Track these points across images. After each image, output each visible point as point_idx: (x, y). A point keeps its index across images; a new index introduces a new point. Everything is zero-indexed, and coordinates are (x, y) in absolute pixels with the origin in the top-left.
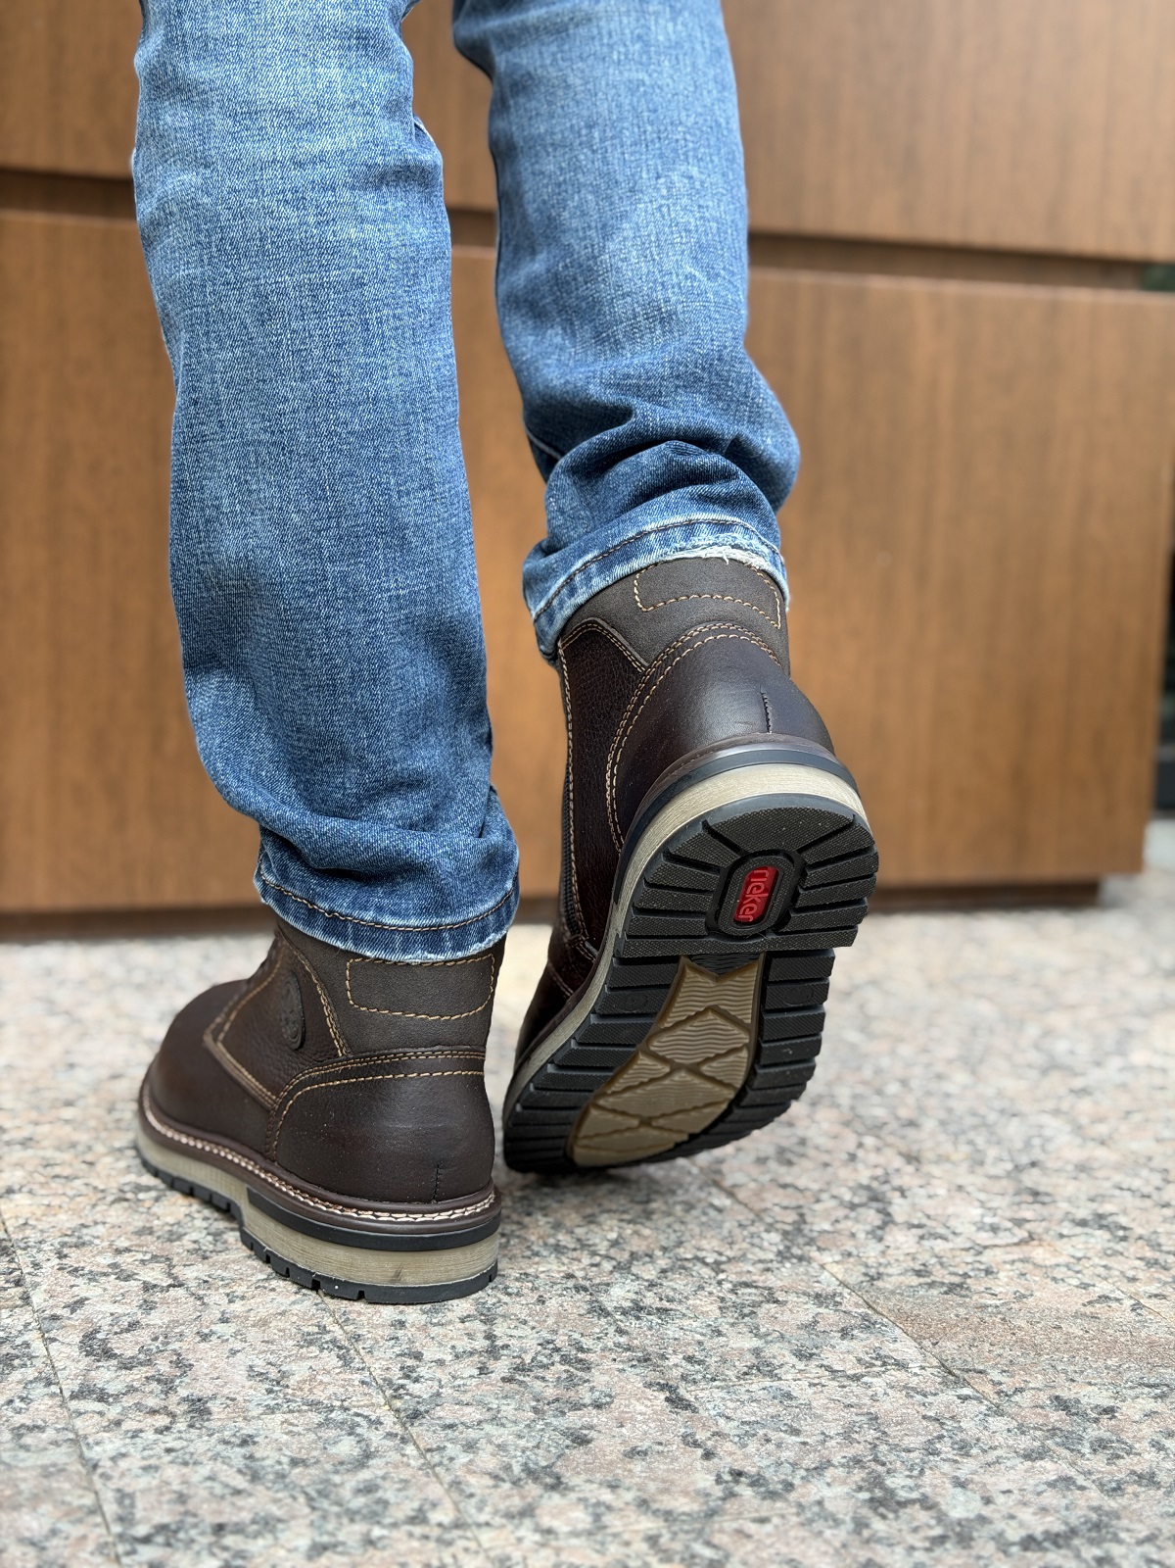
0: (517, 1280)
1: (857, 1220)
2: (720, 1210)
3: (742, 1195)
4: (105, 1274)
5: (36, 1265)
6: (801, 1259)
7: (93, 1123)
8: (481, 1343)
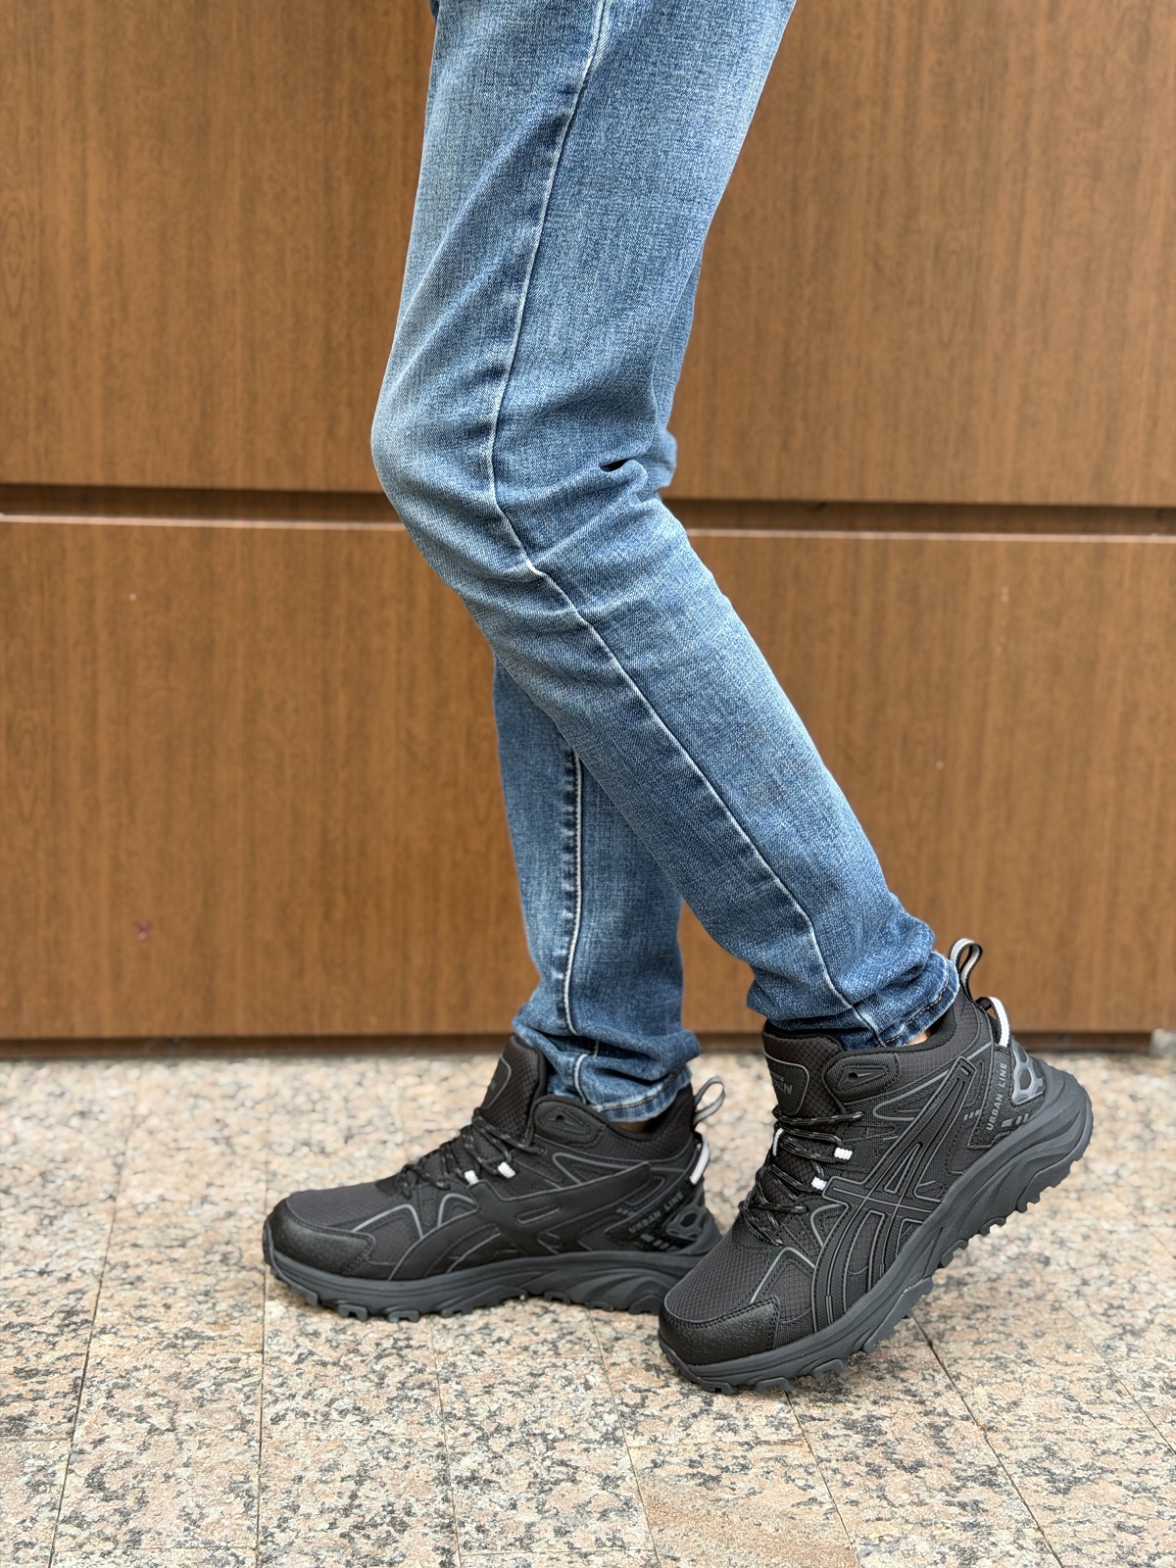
0: (402, 1445)
1: (683, 1406)
2: (588, 1387)
3: (615, 1372)
4: (129, 1416)
5: (90, 1403)
6: (618, 1441)
7: (189, 1265)
8: (346, 1501)
